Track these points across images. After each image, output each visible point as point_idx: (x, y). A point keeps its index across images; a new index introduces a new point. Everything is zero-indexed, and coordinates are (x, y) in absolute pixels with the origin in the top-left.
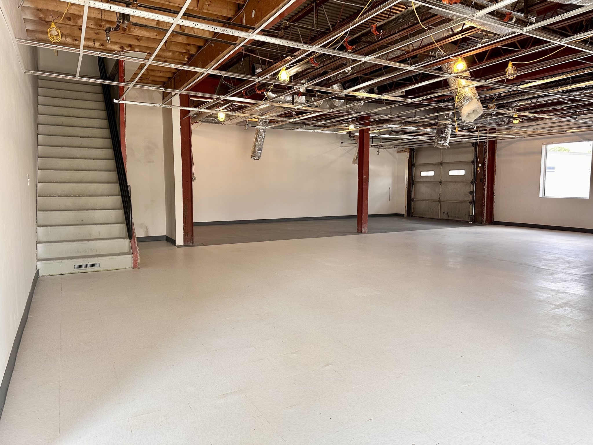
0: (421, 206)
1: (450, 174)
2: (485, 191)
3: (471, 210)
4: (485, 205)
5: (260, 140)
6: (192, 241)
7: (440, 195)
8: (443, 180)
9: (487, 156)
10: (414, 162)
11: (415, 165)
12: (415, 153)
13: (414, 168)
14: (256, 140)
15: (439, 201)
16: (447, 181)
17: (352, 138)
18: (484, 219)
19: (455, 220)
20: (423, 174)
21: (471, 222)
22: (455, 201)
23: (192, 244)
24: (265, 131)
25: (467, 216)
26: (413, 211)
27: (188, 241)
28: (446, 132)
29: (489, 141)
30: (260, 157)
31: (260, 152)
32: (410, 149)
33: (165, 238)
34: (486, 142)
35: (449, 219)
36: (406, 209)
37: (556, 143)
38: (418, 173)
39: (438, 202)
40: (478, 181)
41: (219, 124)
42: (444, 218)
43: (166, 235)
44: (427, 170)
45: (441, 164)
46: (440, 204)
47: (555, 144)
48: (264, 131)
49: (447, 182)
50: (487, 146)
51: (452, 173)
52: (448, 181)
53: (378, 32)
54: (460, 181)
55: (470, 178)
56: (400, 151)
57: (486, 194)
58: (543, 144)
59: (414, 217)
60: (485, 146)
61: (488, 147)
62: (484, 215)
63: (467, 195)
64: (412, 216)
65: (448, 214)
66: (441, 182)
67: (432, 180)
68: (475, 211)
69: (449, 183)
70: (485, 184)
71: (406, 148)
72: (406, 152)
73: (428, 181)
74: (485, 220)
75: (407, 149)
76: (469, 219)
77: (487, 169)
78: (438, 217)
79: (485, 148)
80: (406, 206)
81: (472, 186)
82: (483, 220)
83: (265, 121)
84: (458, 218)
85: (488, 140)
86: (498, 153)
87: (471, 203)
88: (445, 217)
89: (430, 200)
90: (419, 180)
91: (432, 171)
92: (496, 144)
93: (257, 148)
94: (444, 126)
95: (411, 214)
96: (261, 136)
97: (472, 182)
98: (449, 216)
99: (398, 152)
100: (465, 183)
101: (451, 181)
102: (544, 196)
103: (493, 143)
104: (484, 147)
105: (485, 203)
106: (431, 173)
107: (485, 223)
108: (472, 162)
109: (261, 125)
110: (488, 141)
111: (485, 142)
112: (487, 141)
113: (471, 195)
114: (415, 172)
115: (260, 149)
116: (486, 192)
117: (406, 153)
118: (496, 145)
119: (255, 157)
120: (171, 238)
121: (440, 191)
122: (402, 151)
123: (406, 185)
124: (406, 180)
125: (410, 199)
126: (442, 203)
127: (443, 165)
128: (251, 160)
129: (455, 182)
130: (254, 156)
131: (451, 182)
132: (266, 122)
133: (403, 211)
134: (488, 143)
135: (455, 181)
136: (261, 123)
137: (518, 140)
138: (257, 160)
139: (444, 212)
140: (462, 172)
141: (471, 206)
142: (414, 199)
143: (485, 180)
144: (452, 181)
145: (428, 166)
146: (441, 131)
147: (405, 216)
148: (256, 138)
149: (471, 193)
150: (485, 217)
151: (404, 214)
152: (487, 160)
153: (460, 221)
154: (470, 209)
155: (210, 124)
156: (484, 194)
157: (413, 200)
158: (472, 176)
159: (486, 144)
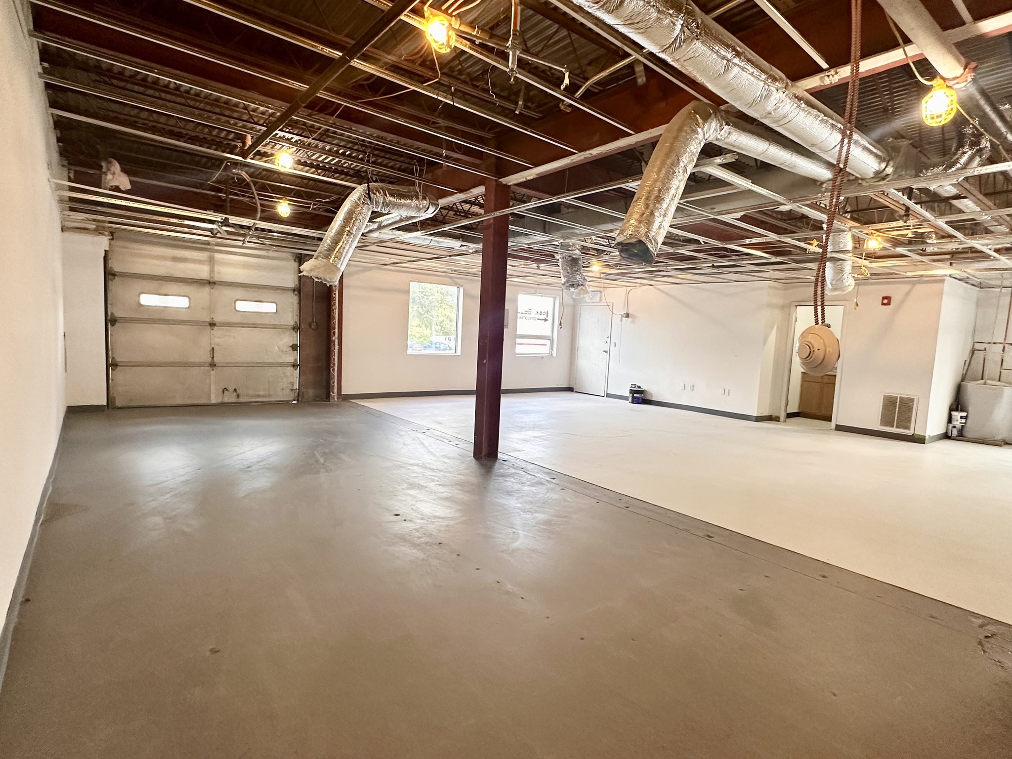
1: (238, 310)
2: (335, 344)
3: (296, 380)
4: (336, 369)
7: (213, 352)
8: (218, 319)
10: (119, 266)
11: (120, 275)
13: (119, 284)
15: (213, 365)
16: (230, 323)
18: (333, 392)
19: (255, 401)
20: (148, 300)
21: (296, 402)
22: (256, 363)
25: (287, 391)
32: (112, 230)
35: (241, 400)
38: (129, 297)
39: (209, 369)
40: (303, 325)
42: (225, 402)
45: (212, 283)
46: (213, 372)
49: (228, 325)
51: (244, 306)
52: (234, 323)
54: (265, 324)
55: (290, 317)
56: (76, 228)
57: (336, 351)
62: (334, 386)
63: (286, 351)
65: (238, 391)
66: (212, 325)
67: (185, 318)
68: (304, 380)
69: (236, 327)
70: (334, 333)
72: (103, 235)
73: (167, 319)
74: (336, 395)
77: (337, 308)
78: (210, 401)
80: (106, 383)
81: (296, 335)
82: (332, 395)
87: (294, 366)
88: (230, 398)
90: (135, 315)
91: (184, 296)
97: (295, 328)
98: (240, 395)
99: (65, 229)
100: (278, 328)
101: (242, 323)
105: (334, 366)
106: (182, 302)
107: (336, 399)
108: (294, 291)
113: (293, 352)
116: (337, 347)
117: (104, 238)
121: (213, 341)
122: (86, 229)
126: (219, 368)
127: (217, 287)
129: (252, 326)
131: (240, 325)
133: (101, 397)
135: (253, 323)
139: (225, 389)
140: (268, 308)
141: (296, 372)
143: (335, 327)
144: (245, 324)
147: (103, 411)
149: (294, 347)
150: (336, 391)
151: (104, 406)
152: (337, 292)
153: (270, 401)
154: (294, 378)
156: (330, 351)
157: (121, 364)
158: (296, 317)
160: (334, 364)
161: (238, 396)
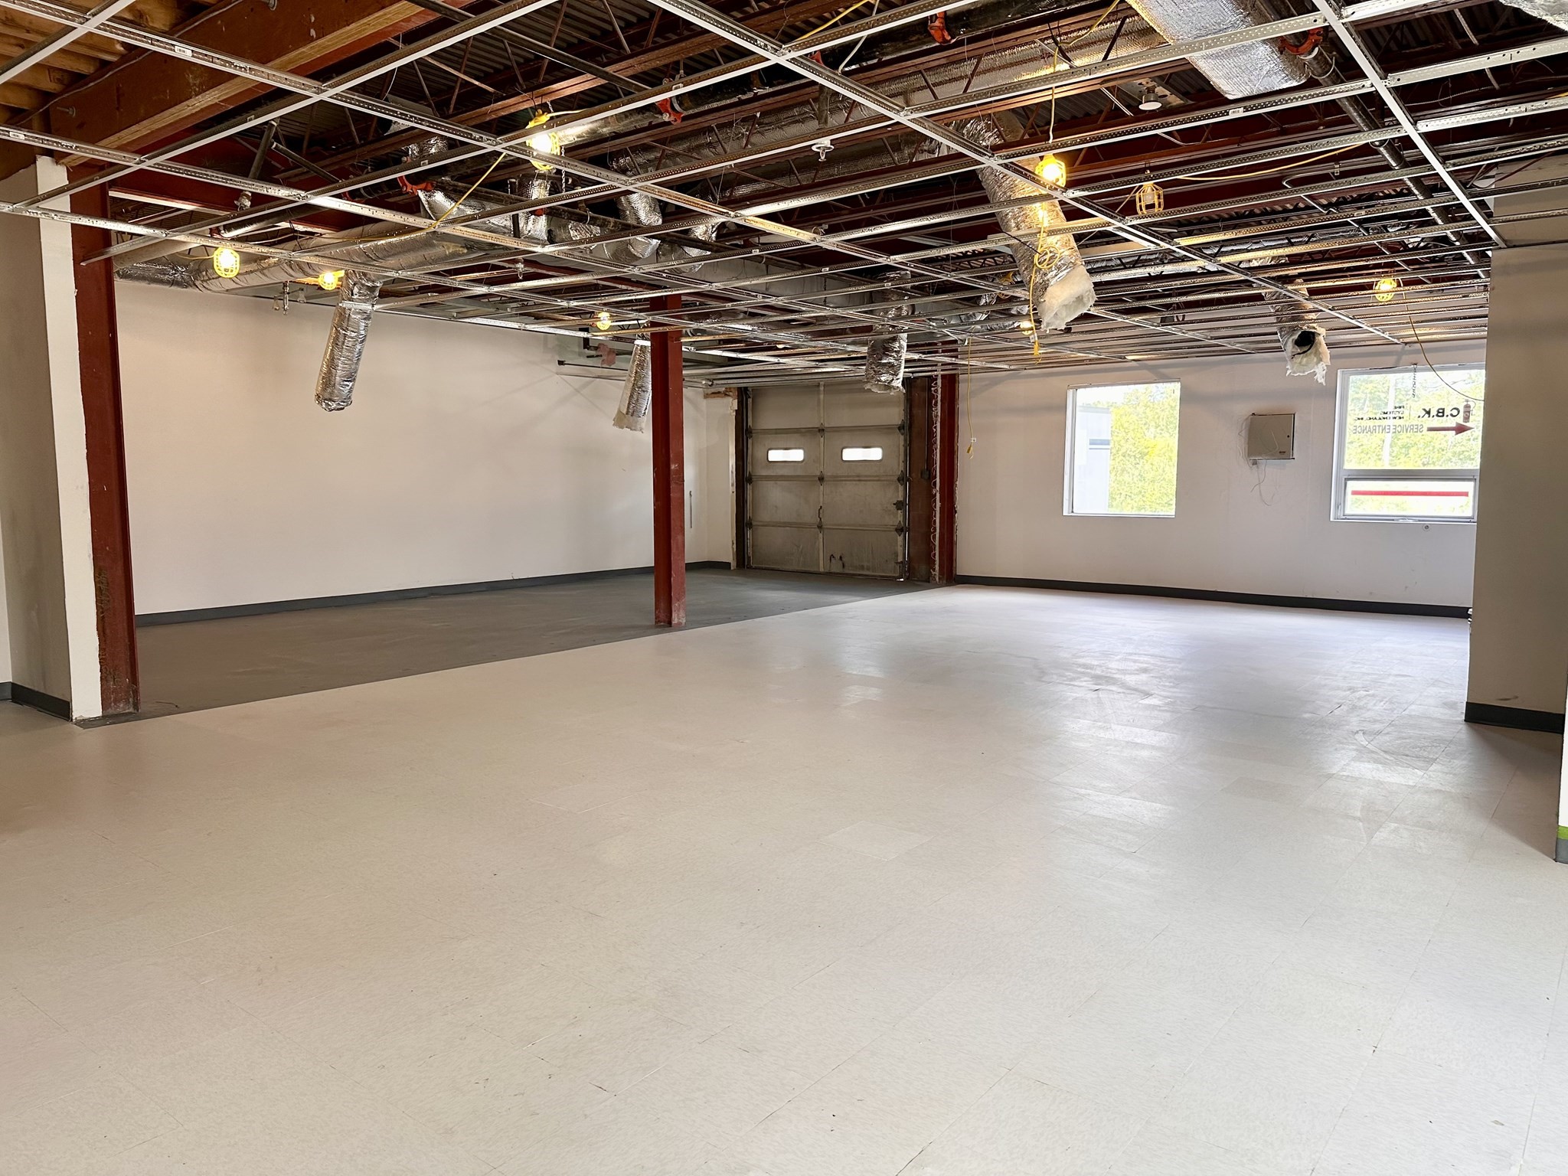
0: (768, 541)
1: (844, 459)
2: (935, 500)
3: (900, 549)
4: (937, 536)
5: (350, 345)
6: (131, 700)
7: (821, 511)
8: (828, 473)
9: (939, 414)
10: (750, 423)
11: (751, 432)
12: (750, 400)
13: (750, 441)
14: (335, 343)
15: (820, 527)
16: (837, 477)
17: (593, 353)
18: (934, 570)
19: (860, 575)
20: (775, 455)
21: (902, 580)
22: (860, 526)
23: (131, 710)
24: (368, 318)
25: (892, 565)
26: (751, 555)
27: (116, 701)
28: (896, 351)
29: (942, 375)
30: (347, 400)
31: (351, 384)
32: (739, 389)
33: (8, 693)
34: (936, 379)
35: (847, 571)
36: (735, 550)
37: (1098, 386)
38: (759, 454)
39: (818, 530)
40: (913, 475)
41: (186, 287)
42: (832, 571)
43: (11, 681)
44: (785, 447)
45: (821, 430)
46: (821, 535)
47: (1096, 388)
48: (365, 319)
49: (837, 479)
50: (937, 390)
51: (851, 454)
52: (841, 477)
53: (949, 34)
54: (870, 476)
55: (897, 467)
56: (713, 393)
57: (938, 509)
58: (1069, 387)
59: (756, 568)
60: (932, 389)
61: (940, 390)
62: (935, 561)
63: (890, 511)
64: (750, 568)
65: (843, 559)
66: (821, 479)
67: (799, 473)
68: (911, 550)
69: (842, 481)
70: (935, 483)
71: (727, 386)
72: (729, 396)
73: (787, 474)
74: (937, 574)
75: (730, 388)
76: (894, 573)
77: (939, 447)
78: (819, 568)
79: (933, 392)
80: (735, 542)
81: (901, 488)
82: (933, 573)
83: (370, 284)
84: (868, 569)
85: (940, 373)
86: (962, 406)
87: (900, 530)
88: (836, 568)
89: (796, 523)
90: (764, 473)
91: (799, 448)
92: (957, 385)
93: (339, 373)
94: (891, 336)
95: (746, 564)
96: (353, 334)
97: (902, 479)
98: (846, 565)
99: (706, 396)
100: (884, 481)
101: (848, 476)
102: (1072, 512)
103: (951, 382)
104: (931, 391)
105: (935, 531)
106: (797, 455)
107: (937, 579)
108: (901, 428)
109: (355, 297)
110: (940, 376)
111: (932, 379)
112: (937, 376)
113: (900, 511)
114: (755, 449)
115: (351, 377)
116: (938, 504)
117: (731, 399)
118: (957, 387)
119: (330, 400)
120: (42, 691)
121: (821, 500)
122: (719, 392)
123: (733, 485)
124: (732, 472)
125: (743, 523)
126: (826, 531)
127: (826, 434)
128: (319, 410)
129: (857, 479)
130: (327, 396)
131: (848, 478)
132: (372, 289)
133: (728, 555)
134: (939, 381)
135: (858, 476)
136: (356, 290)
137: (1007, 376)
138: (338, 409)
139: (832, 556)
140: (875, 454)
141: (900, 539)
142: (754, 523)
143: (936, 475)
144: (850, 476)
145: (787, 436)
146: (883, 348)
147: (732, 568)
148: (337, 338)
149: (899, 505)
150: (937, 567)
151: (730, 563)
152: (938, 425)
153: (873, 576)
154: (899, 547)
155: (154, 285)
156: (932, 510)
157: (751, 524)
158: (902, 464)
159: (936, 383)
160: (935, 529)
161: (844, 566)
